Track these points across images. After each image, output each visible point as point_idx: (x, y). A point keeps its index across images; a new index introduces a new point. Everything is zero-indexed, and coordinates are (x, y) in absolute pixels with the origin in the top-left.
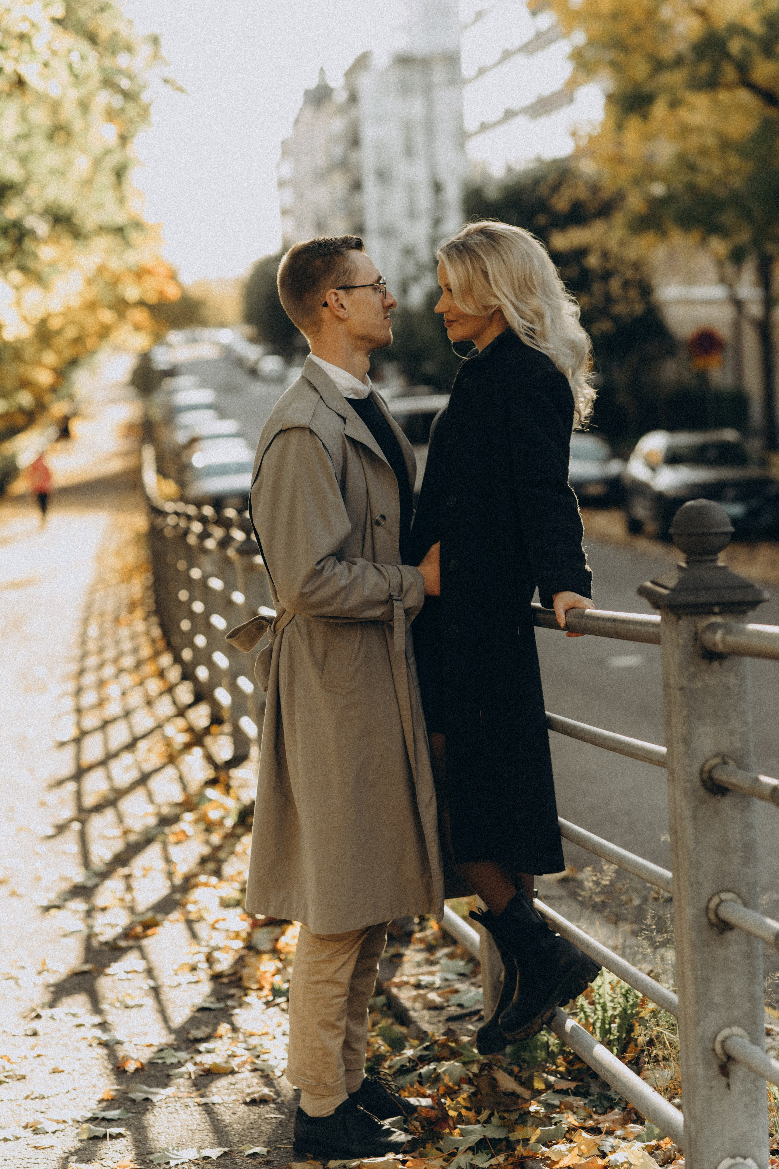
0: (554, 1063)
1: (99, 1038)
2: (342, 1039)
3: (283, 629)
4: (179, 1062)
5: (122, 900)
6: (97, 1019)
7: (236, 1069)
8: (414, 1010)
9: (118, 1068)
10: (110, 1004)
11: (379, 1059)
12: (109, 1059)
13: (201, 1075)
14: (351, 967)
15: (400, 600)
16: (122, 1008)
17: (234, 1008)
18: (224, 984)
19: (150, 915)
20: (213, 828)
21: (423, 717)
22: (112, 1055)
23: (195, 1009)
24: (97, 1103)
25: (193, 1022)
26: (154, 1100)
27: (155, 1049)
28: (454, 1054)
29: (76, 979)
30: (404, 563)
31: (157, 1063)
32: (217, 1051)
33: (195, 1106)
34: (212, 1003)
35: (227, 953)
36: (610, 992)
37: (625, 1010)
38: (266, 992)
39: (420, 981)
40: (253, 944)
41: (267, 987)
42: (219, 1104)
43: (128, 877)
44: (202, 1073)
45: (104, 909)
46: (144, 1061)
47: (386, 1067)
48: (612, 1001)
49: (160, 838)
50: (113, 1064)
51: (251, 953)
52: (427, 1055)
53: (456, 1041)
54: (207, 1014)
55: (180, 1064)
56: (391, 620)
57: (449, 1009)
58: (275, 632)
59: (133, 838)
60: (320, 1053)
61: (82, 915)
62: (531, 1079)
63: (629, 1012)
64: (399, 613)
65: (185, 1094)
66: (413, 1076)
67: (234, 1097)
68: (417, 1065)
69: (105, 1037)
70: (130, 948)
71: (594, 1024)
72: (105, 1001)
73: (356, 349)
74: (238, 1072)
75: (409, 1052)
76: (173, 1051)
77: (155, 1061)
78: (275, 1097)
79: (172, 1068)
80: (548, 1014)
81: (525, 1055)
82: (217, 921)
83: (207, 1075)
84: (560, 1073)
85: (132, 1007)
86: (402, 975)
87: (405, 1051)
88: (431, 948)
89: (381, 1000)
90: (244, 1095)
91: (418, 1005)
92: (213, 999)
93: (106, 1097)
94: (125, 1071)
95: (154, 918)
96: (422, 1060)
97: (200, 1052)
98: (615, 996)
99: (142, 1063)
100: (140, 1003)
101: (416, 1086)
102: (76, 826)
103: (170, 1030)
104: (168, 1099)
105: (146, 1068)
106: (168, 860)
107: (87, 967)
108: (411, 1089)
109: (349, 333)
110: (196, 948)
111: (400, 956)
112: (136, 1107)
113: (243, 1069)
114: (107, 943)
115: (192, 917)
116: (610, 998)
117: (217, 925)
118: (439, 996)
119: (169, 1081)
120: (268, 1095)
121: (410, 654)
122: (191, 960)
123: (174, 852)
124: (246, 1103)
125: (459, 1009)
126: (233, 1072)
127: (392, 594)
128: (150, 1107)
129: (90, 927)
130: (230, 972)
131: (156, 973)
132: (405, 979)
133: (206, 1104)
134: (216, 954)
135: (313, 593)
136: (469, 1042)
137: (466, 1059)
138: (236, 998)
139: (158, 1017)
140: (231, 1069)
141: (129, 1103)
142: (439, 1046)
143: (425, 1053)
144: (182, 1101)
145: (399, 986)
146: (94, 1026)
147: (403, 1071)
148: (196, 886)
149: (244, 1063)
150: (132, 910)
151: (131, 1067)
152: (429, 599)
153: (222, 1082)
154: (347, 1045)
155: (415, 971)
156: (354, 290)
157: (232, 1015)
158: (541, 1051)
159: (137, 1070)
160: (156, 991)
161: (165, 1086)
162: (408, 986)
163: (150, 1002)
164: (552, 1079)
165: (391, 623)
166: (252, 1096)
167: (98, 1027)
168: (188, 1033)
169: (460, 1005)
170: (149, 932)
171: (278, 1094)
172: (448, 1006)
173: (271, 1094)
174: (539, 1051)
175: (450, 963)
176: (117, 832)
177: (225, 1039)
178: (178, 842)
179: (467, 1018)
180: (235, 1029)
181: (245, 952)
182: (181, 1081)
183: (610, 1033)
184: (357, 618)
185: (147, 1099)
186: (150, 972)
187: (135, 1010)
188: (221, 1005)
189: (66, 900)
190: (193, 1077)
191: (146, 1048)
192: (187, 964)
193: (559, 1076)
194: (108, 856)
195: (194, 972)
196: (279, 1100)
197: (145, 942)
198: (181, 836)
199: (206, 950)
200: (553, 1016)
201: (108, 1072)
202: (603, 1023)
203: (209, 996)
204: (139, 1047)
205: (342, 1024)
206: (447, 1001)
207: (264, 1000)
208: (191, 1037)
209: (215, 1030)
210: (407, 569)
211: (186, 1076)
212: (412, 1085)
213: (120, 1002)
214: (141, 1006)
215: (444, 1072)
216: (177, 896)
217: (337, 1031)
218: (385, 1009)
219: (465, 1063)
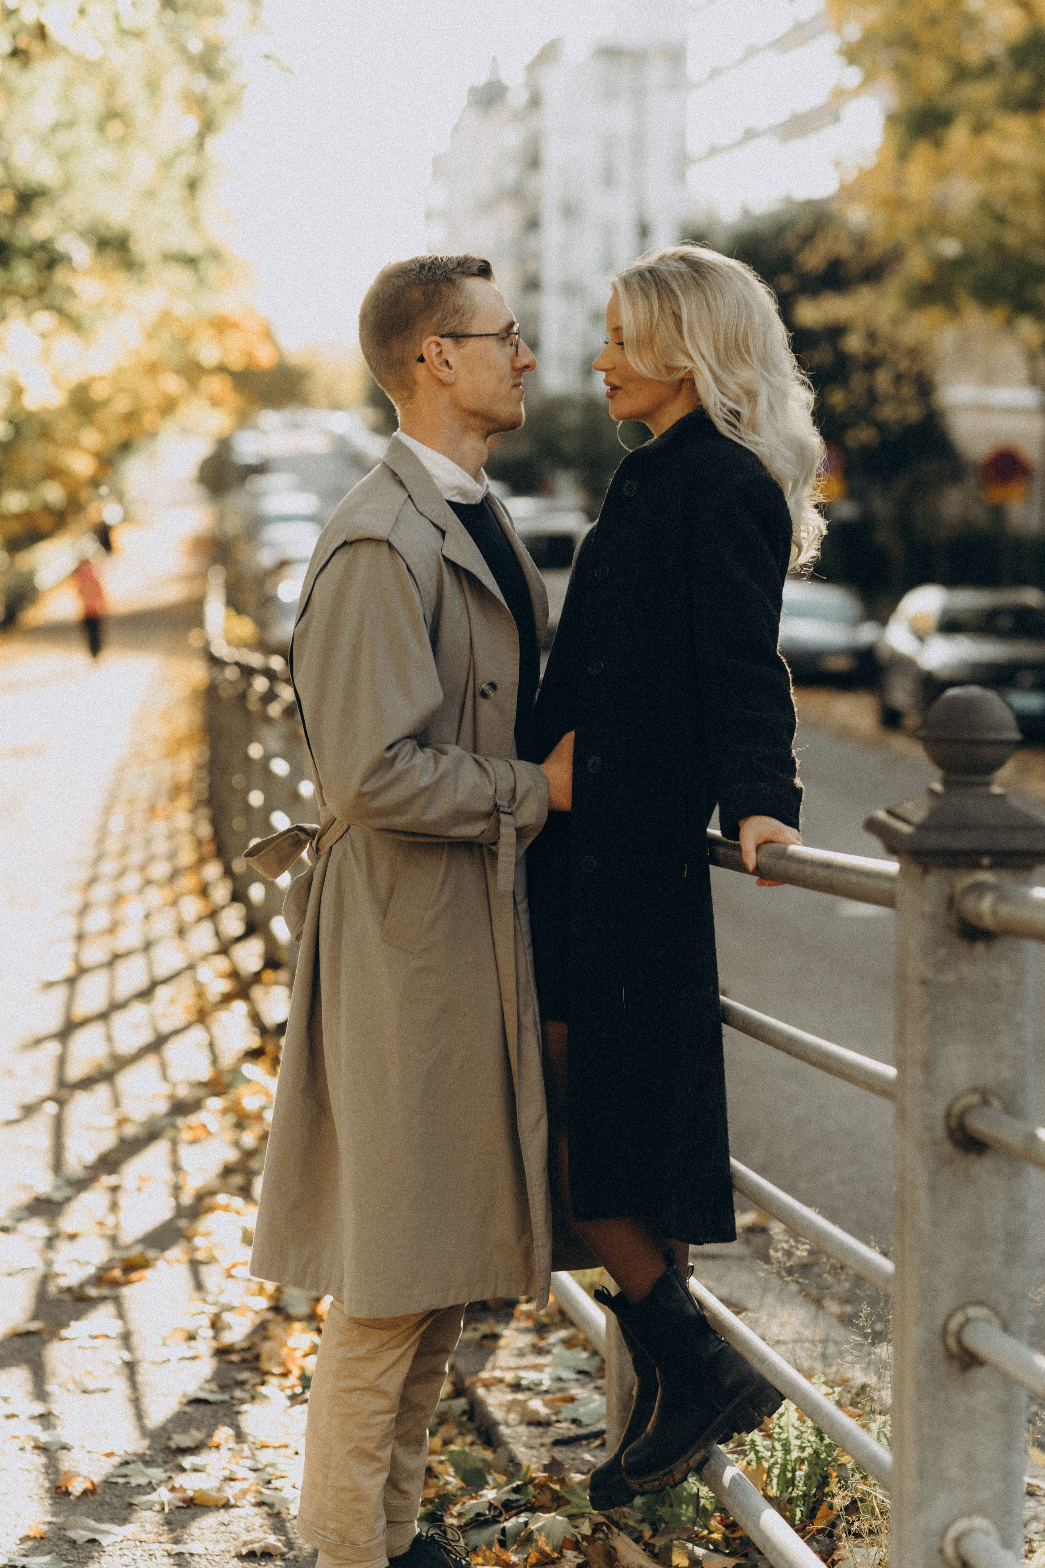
0: (706, 1527)
1: (35, 1439)
2: (385, 1475)
3: (331, 847)
4: (150, 1483)
5: (101, 1224)
6: (39, 1408)
7: (232, 1502)
8: (508, 1425)
9: (58, 1488)
10: (60, 1385)
11: (445, 1500)
12: (47, 1473)
13: (178, 1508)
14: (403, 1369)
15: (511, 814)
16: (78, 1391)
17: (242, 1402)
18: (232, 1363)
19: (137, 1250)
20: (247, 1122)
21: (535, 996)
22: (52, 1467)
23: (185, 1400)
24: (18, 1542)
25: (180, 1421)
26: (104, 1544)
27: (116, 1460)
28: (558, 1502)
29: (18, 1342)
30: (521, 756)
31: (116, 1483)
32: (208, 1469)
33: (164, 1556)
34: (212, 1392)
35: (244, 1315)
36: (797, 1424)
37: (816, 1453)
38: (293, 1380)
39: (521, 1378)
40: (281, 1304)
41: (296, 1372)
42: (200, 1556)
43: (115, 1189)
44: (181, 1504)
45: (72, 1237)
46: (97, 1480)
47: (455, 1514)
48: (797, 1437)
49: (169, 1133)
50: (50, 1481)
51: (280, 1318)
52: (517, 1500)
53: (562, 1482)
54: (202, 1408)
55: (151, 1487)
56: (495, 843)
57: (558, 1425)
58: (318, 850)
59: (130, 1130)
60: (348, 1497)
61: (40, 1244)
62: (668, 1549)
63: (823, 1456)
64: (507, 834)
65: (153, 1537)
66: (493, 1533)
67: (223, 1546)
68: (501, 1514)
69: (44, 1437)
70: (103, 1299)
71: (769, 1470)
72: (53, 1380)
73: (466, 428)
74: (233, 1506)
75: (490, 1494)
76: (141, 1466)
77: (114, 1480)
78: (285, 1550)
79: (139, 1494)
80: (698, 1457)
81: (663, 1511)
82: (234, 1266)
83: (188, 1507)
84: (714, 1542)
85: (93, 1392)
86: (494, 1368)
87: (484, 1492)
88: (541, 1329)
89: (461, 1404)
90: (238, 1543)
91: (513, 1417)
92: (214, 1386)
93: (32, 1534)
94: (68, 1493)
95: (142, 1254)
96: (509, 1507)
97: (183, 1470)
98: (803, 1429)
99: (92, 1483)
100: (105, 1386)
101: (496, 1548)
102: (51, 1108)
103: (144, 1432)
104: (123, 1545)
105: (99, 1490)
106: (176, 1167)
107: (34, 1326)
108: (488, 1553)
109: (455, 404)
110: (198, 1306)
111: (496, 1337)
112: (75, 1551)
113: (244, 1502)
114: (69, 1290)
115: (200, 1256)
116: (796, 1433)
117: (234, 1272)
118: (546, 1404)
119: (130, 1514)
120: (275, 1546)
121: (521, 896)
122: (190, 1324)
123: (187, 1155)
124: (240, 1557)
125: (573, 1427)
126: (226, 1506)
127: (499, 803)
128: (96, 1554)
129: (49, 1263)
130: (245, 1345)
131: (135, 1340)
132: (498, 1374)
133: (180, 1554)
134: (227, 1317)
135: (376, 794)
136: (580, 1483)
137: (575, 1511)
138: (248, 1387)
139: (129, 1410)
140: (224, 1501)
141: (66, 1546)
142: (535, 1486)
143: (514, 1497)
144: (146, 1546)
145: (487, 1385)
146: (33, 1418)
147: (479, 1522)
148: (211, 1209)
149: (244, 1492)
150: (113, 1240)
151: (77, 1487)
152: (554, 816)
153: (209, 1521)
154: (393, 1484)
155: (513, 1362)
156: (466, 340)
157: (238, 1413)
158: (688, 1506)
159: (85, 1492)
160: (131, 1367)
161: (124, 1521)
162: (502, 1386)
163: (121, 1385)
164: (700, 1551)
165: (493, 848)
166: (250, 1546)
167: (37, 1421)
168: (169, 1439)
169: (574, 1421)
170: (134, 1276)
171: (290, 1545)
172: (558, 1421)
173: (279, 1544)
174: (684, 1506)
175: (567, 1353)
176: (110, 1121)
177: (223, 1450)
178: (194, 1142)
179: (584, 1442)
180: (240, 1437)
181: (270, 1315)
182: (148, 1514)
183: (794, 1485)
184: (443, 837)
185: (93, 1541)
186: (126, 1338)
187: (96, 1396)
188: (225, 1397)
189: (20, 1220)
190: (167, 1510)
191: (103, 1458)
192: (182, 1329)
193: (711, 1547)
194: (91, 1157)
195: (192, 1343)
196: (290, 1555)
197: (126, 1291)
198: (200, 1133)
199: (214, 1310)
200: (706, 1460)
201: (42, 1492)
202: (784, 1469)
203: (208, 1381)
204: (94, 1457)
205: (385, 1454)
206: (557, 1413)
207: (289, 1392)
208: (173, 1444)
209: (210, 1436)
210: (524, 767)
211: (157, 1507)
212: (490, 1546)
213: (75, 1382)
214: (106, 1391)
215: (539, 1530)
216: (183, 1223)
217: (377, 1465)
218: (464, 1418)
219: (571, 1517)
